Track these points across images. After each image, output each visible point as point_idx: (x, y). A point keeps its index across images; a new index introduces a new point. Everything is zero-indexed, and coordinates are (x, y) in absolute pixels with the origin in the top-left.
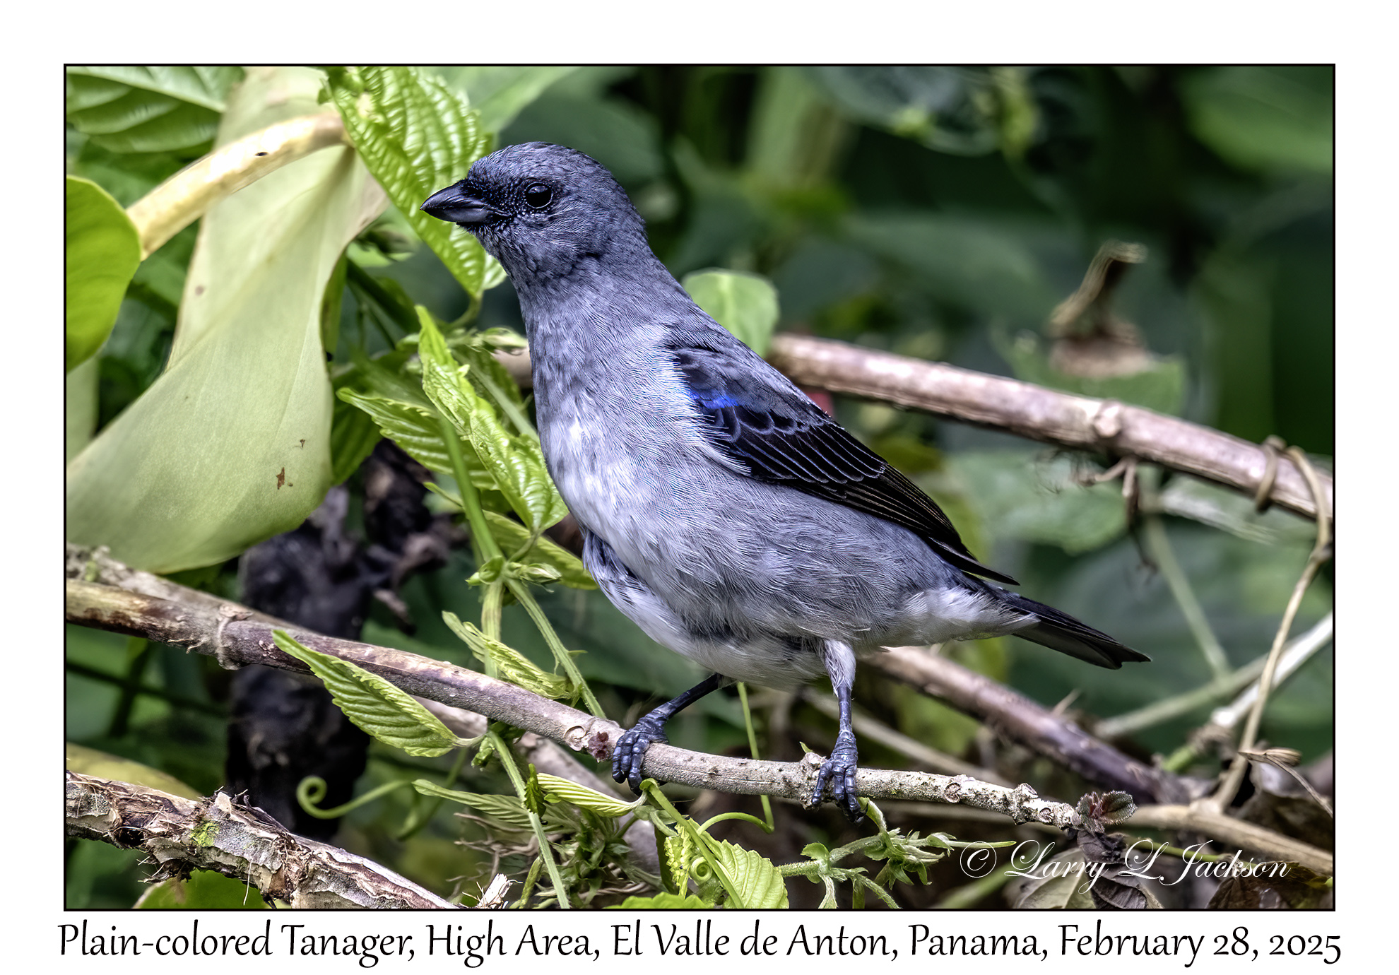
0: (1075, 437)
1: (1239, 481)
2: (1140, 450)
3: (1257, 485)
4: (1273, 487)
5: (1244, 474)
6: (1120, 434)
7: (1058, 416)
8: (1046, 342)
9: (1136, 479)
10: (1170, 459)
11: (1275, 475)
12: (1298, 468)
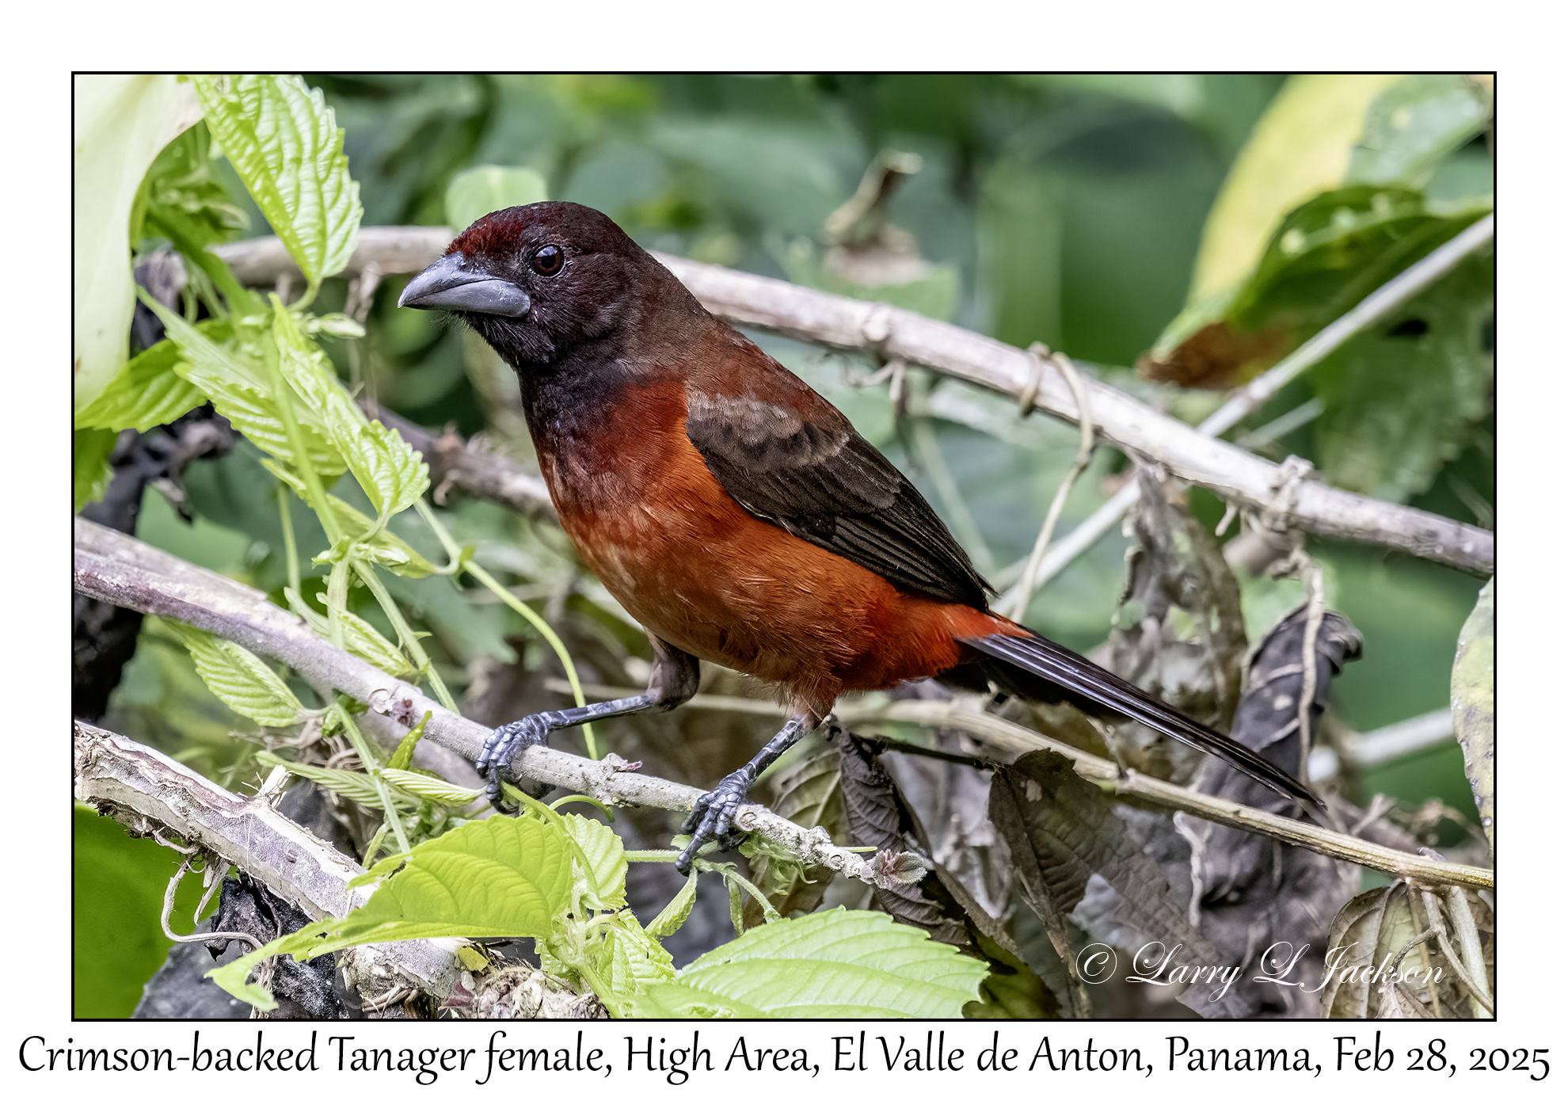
0: (843, 340)
1: (1003, 385)
2: (909, 354)
3: (1021, 391)
4: (1037, 392)
5: (1010, 380)
6: (887, 339)
7: (828, 319)
8: (820, 248)
9: (905, 383)
10: (937, 363)
11: (1040, 380)
12: (1061, 374)
